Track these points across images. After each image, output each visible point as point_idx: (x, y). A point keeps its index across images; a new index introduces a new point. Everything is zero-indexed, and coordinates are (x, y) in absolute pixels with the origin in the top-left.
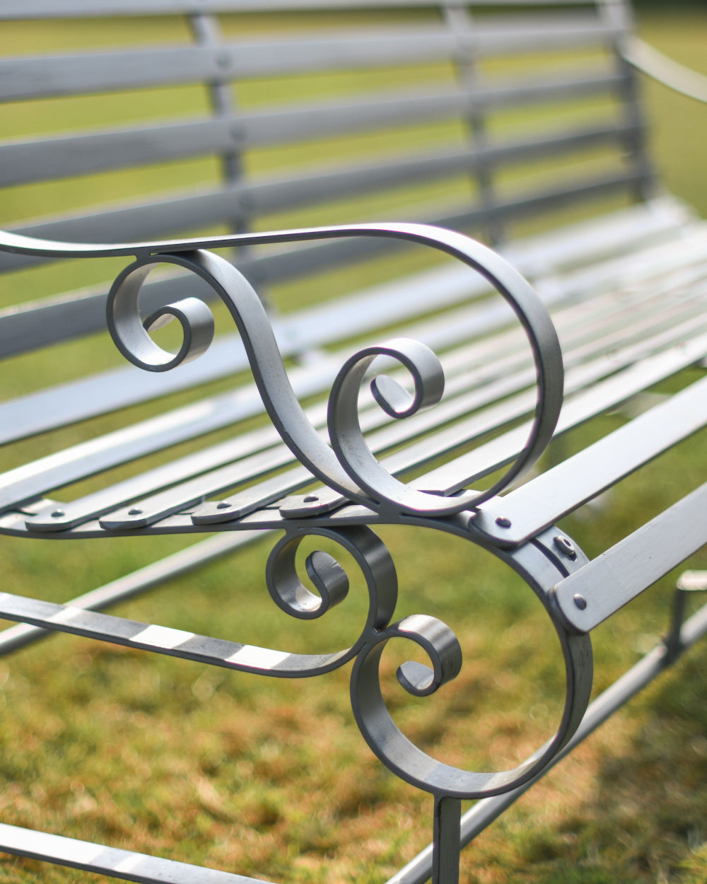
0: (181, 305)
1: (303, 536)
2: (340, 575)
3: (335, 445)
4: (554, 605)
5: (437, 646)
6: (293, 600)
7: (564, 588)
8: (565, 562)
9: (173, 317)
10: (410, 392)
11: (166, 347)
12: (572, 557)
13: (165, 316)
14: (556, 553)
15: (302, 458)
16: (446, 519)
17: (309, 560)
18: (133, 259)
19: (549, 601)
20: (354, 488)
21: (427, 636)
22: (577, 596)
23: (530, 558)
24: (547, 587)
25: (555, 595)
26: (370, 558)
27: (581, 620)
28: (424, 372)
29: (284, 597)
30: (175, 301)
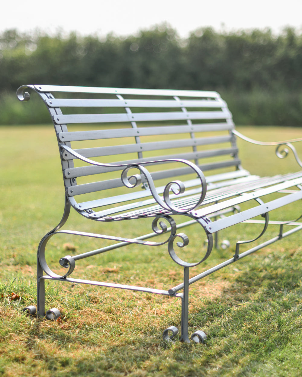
0: (136, 176)
1: (160, 218)
2: (166, 227)
3: (165, 201)
4: (205, 228)
5: (185, 239)
6: (157, 230)
7: (208, 226)
8: (208, 222)
9: (134, 178)
10: (178, 190)
11: (132, 184)
12: (209, 221)
13: (133, 177)
14: (206, 220)
15: (158, 203)
16: (185, 213)
17: (160, 223)
18: (126, 167)
19: (204, 228)
20: (168, 208)
21: (183, 237)
22: (210, 227)
23: (201, 220)
24: (204, 225)
25: (205, 227)
26: (172, 223)
27: (210, 231)
28: (181, 187)
29: (155, 230)
30: (134, 175)
